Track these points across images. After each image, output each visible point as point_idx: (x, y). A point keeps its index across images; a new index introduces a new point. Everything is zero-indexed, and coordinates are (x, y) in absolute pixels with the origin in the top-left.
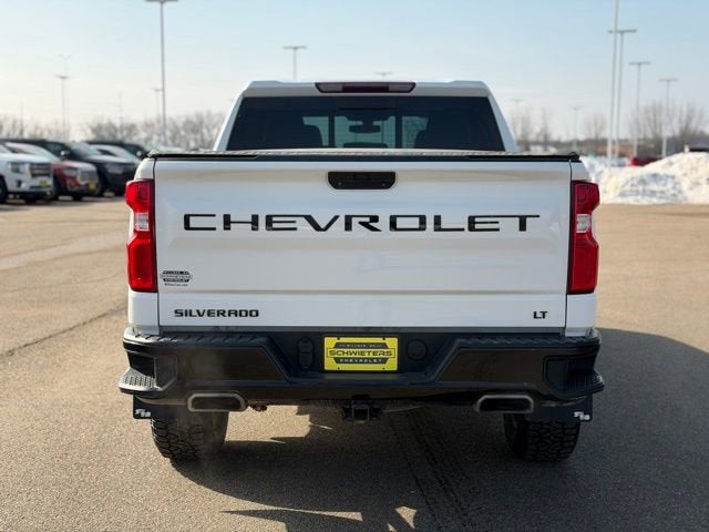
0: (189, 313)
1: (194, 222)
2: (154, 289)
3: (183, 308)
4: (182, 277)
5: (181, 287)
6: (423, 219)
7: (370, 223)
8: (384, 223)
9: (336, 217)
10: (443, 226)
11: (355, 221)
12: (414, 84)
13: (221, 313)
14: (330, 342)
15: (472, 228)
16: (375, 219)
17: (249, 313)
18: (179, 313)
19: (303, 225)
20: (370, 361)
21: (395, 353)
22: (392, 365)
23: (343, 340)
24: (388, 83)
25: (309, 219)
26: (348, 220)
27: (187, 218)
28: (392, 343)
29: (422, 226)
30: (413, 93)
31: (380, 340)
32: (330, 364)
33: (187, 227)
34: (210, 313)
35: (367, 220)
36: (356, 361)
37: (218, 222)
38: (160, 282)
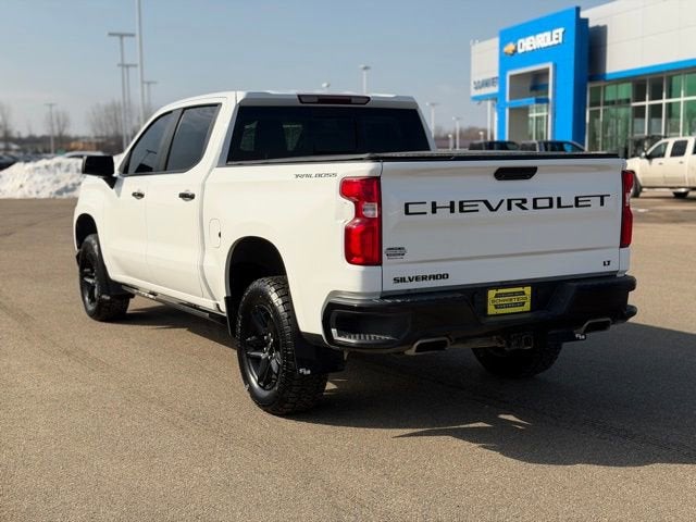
0: (403, 280)
1: (412, 209)
2: (379, 263)
3: (399, 276)
4: (399, 252)
5: (398, 260)
6: (551, 199)
7: (522, 204)
8: (529, 205)
9: (502, 201)
10: (562, 204)
11: (513, 203)
12: (369, 98)
13: (424, 278)
14: (492, 294)
15: (577, 205)
16: (524, 201)
17: (442, 277)
18: (396, 280)
19: (482, 206)
20: (516, 305)
21: (529, 298)
22: (527, 307)
23: (501, 291)
24: (351, 97)
25: (486, 202)
27: (407, 205)
28: (528, 290)
29: (551, 206)
30: (367, 105)
31: (521, 289)
32: (491, 310)
33: (407, 213)
34: (417, 279)
35: (520, 202)
36: (507, 306)
37: (428, 208)
38: (384, 256)
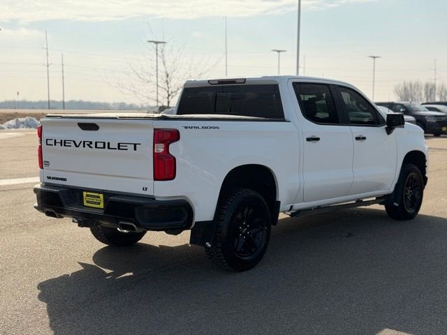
0: (50, 178)
1: (48, 142)
4: (48, 163)
5: (48, 167)
6: (104, 143)
7: (90, 145)
8: (93, 145)
9: (81, 141)
10: (111, 147)
11: (86, 143)
14: (85, 194)
15: (119, 149)
16: (91, 143)
17: (65, 180)
18: (48, 178)
19: (72, 144)
20: (96, 203)
21: (102, 200)
22: (102, 206)
23: (88, 193)
25: (74, 142)
26: (84, 142)
27: (47, 140)
28: (101, 196)
29: (104, 147)
31: (98, 195)
32: (85, 203)
33: (47, 144)
34: (55, 179)
35: (89, 143)
37: (53, 142)
